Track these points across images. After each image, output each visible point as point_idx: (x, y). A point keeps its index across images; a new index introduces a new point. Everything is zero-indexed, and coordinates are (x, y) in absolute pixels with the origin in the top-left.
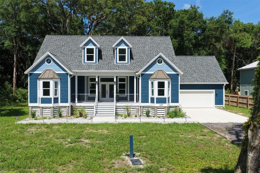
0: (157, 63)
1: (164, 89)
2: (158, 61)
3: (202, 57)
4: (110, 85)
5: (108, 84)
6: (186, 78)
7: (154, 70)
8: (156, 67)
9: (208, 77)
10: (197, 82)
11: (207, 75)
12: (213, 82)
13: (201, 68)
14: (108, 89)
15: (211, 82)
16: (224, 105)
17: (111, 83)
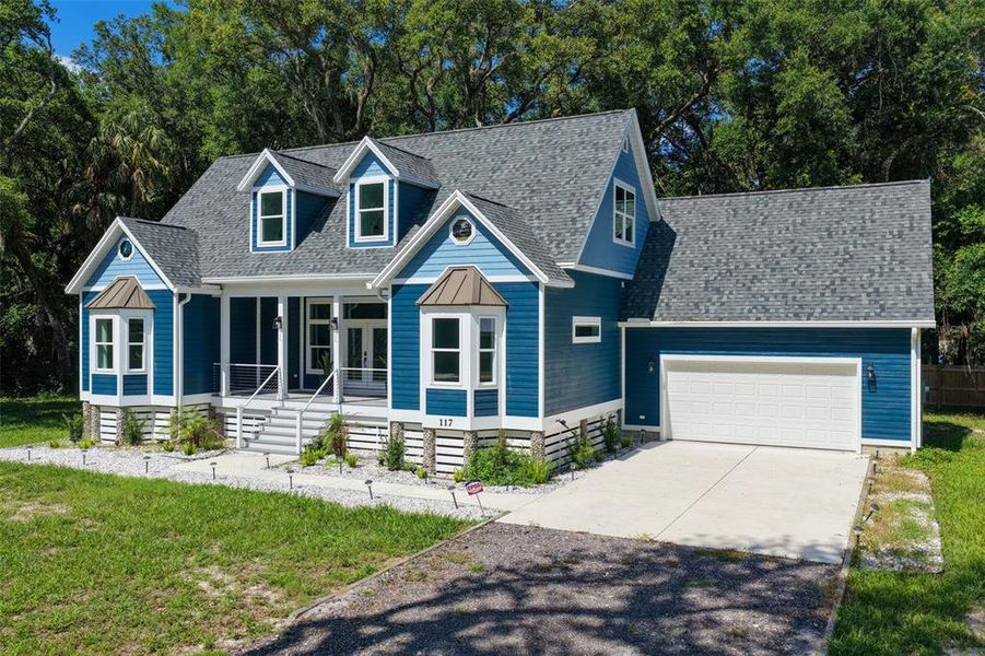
0: (451, 236)
1: (458, 353)
2: (457, 227)
3: (851, 193)
4: (375, 330)
5: (367, 326)
6: (715, 298)
7: (439, 268)
8: (445, 254)
9: (834, 291)
10: (758, 319)
11: (833, 283)
12: (846, 318)
13: (820, 246)
14: (368, 345)
15: (837, 318)
16: (915, 441)
17: (376, 323)
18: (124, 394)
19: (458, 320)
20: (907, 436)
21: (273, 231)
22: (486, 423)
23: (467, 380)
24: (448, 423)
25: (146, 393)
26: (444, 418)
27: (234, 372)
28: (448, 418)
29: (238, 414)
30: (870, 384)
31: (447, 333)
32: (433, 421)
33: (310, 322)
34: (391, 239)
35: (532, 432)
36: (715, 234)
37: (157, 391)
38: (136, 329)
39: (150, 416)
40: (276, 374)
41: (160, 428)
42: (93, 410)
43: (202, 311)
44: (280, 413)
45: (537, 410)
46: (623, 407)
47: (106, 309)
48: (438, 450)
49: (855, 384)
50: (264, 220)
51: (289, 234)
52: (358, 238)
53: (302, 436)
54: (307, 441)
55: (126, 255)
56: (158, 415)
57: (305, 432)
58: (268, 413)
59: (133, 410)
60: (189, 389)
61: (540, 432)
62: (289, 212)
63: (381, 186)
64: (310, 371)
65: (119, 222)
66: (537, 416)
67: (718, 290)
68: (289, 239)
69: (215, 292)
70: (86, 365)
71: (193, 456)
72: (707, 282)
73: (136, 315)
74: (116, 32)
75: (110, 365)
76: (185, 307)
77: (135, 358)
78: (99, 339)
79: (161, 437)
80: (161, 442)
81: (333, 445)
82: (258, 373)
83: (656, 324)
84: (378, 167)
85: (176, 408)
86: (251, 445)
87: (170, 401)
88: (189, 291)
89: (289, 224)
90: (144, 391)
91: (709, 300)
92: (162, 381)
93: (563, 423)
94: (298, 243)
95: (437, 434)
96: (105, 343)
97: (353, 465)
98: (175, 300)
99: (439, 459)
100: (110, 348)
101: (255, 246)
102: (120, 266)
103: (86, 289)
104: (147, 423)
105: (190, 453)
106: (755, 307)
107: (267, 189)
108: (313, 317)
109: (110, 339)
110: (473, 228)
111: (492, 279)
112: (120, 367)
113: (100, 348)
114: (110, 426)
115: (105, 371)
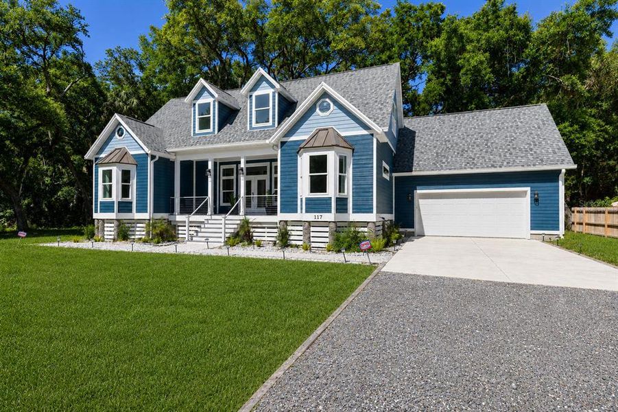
18: (119, 212)
19: (326, 156)
20: (557, 228)
21: (205, 123)
22: (342, 217)
23: (331, 191)
24: (320, 217)
25: (131, 212)
26: (317, 214)
27: (182, 201)
28: (319, 214)
29: (187, 224)
30: (535, 201)
31: (318, 164)
32: (310, 217)
33: (223, 178)
34: (274, 124)
35: (368, 223)
36: (435, 132)
37: (138, 211)
38: (126, 176)
39: (133, 225)
40: (207, 202)
41: (140, 232)
42: (101, 222)
43: (164, 167)
44: (210, 222)
45: (372, 208)
46: (394, 219)
47: (108, 164)
48: (312, 234)
49: (527, 201)
50: (200, 118)
51: (214, 125)
52: (254, 125)
53: (225, 233)
54: (227, 235)
55: (120, 136)
56: (138, 225)
57: (227, 230)
58: (203, 223)
59: (125, 221)
60: (157, 209)
61: (374, 222)
62: (214, 113)
63: (268, 95)
64: (222, 204)
65: (117, 116)
66: (372, 212)
67: (444, 156)
68: (214, 128)
69: (172, 158)
70: (97, 196)
71: (160, 244)
72: (437, 153)
73: (126, 167)
74: (116, 55)
75: (110, 196)
76: (155, 163)
77: (125, 191)
78: (104, 181)
79: (140, 237)
80: (140, 239)
81: (244, 236)
82: (194, 201)
83: (414, 173)
84: (267, 85)
85: (149, 220)
86: (194, 239)
87: (145, 216)
88: (158, 155)
89: (214, 119)
90: (130, 211)
91: (441, 161)
92: (140, 205)
93: (383, 218)
94: (219, 130)
95: (311, 225)
96: (107, 184)
97: (259, 246)
98: (149, 159)
99: (312, 239)
100: (111, 186)
101: (194, 133)
102: (117, 142)
103: (97, 156)
104: (131, 229)
105: (159, 243)
106: (468, 163)
107: (201, 101)
108: (224, 175)
109: (110, 181)
110: (332, 104)
111: (343, 134)
112: (116, 196)
113: (105, 186)
114: (110, 231)
115: (108, 199)
